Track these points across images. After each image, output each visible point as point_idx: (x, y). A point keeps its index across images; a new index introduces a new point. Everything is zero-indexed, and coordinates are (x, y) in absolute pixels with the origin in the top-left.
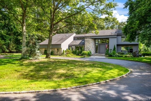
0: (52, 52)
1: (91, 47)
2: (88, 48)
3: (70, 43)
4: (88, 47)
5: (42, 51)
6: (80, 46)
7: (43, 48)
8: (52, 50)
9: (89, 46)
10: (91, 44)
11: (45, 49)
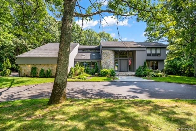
0: (49, 71)
1: (111, 62)
2: (107, 64)
3: (76, 57)
4: (107, 62)
5: (26, 69)
6: (91, 61)
7: (28, 65)
8: (48, 67)
9: (109, 61)
10: (111, 59)
11: (33, 66)
